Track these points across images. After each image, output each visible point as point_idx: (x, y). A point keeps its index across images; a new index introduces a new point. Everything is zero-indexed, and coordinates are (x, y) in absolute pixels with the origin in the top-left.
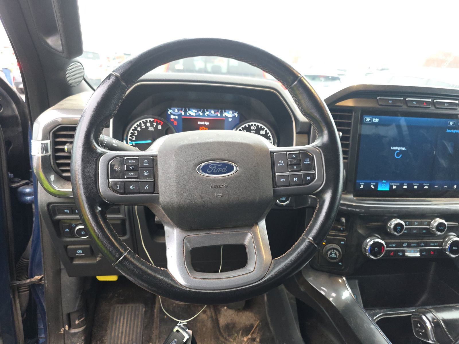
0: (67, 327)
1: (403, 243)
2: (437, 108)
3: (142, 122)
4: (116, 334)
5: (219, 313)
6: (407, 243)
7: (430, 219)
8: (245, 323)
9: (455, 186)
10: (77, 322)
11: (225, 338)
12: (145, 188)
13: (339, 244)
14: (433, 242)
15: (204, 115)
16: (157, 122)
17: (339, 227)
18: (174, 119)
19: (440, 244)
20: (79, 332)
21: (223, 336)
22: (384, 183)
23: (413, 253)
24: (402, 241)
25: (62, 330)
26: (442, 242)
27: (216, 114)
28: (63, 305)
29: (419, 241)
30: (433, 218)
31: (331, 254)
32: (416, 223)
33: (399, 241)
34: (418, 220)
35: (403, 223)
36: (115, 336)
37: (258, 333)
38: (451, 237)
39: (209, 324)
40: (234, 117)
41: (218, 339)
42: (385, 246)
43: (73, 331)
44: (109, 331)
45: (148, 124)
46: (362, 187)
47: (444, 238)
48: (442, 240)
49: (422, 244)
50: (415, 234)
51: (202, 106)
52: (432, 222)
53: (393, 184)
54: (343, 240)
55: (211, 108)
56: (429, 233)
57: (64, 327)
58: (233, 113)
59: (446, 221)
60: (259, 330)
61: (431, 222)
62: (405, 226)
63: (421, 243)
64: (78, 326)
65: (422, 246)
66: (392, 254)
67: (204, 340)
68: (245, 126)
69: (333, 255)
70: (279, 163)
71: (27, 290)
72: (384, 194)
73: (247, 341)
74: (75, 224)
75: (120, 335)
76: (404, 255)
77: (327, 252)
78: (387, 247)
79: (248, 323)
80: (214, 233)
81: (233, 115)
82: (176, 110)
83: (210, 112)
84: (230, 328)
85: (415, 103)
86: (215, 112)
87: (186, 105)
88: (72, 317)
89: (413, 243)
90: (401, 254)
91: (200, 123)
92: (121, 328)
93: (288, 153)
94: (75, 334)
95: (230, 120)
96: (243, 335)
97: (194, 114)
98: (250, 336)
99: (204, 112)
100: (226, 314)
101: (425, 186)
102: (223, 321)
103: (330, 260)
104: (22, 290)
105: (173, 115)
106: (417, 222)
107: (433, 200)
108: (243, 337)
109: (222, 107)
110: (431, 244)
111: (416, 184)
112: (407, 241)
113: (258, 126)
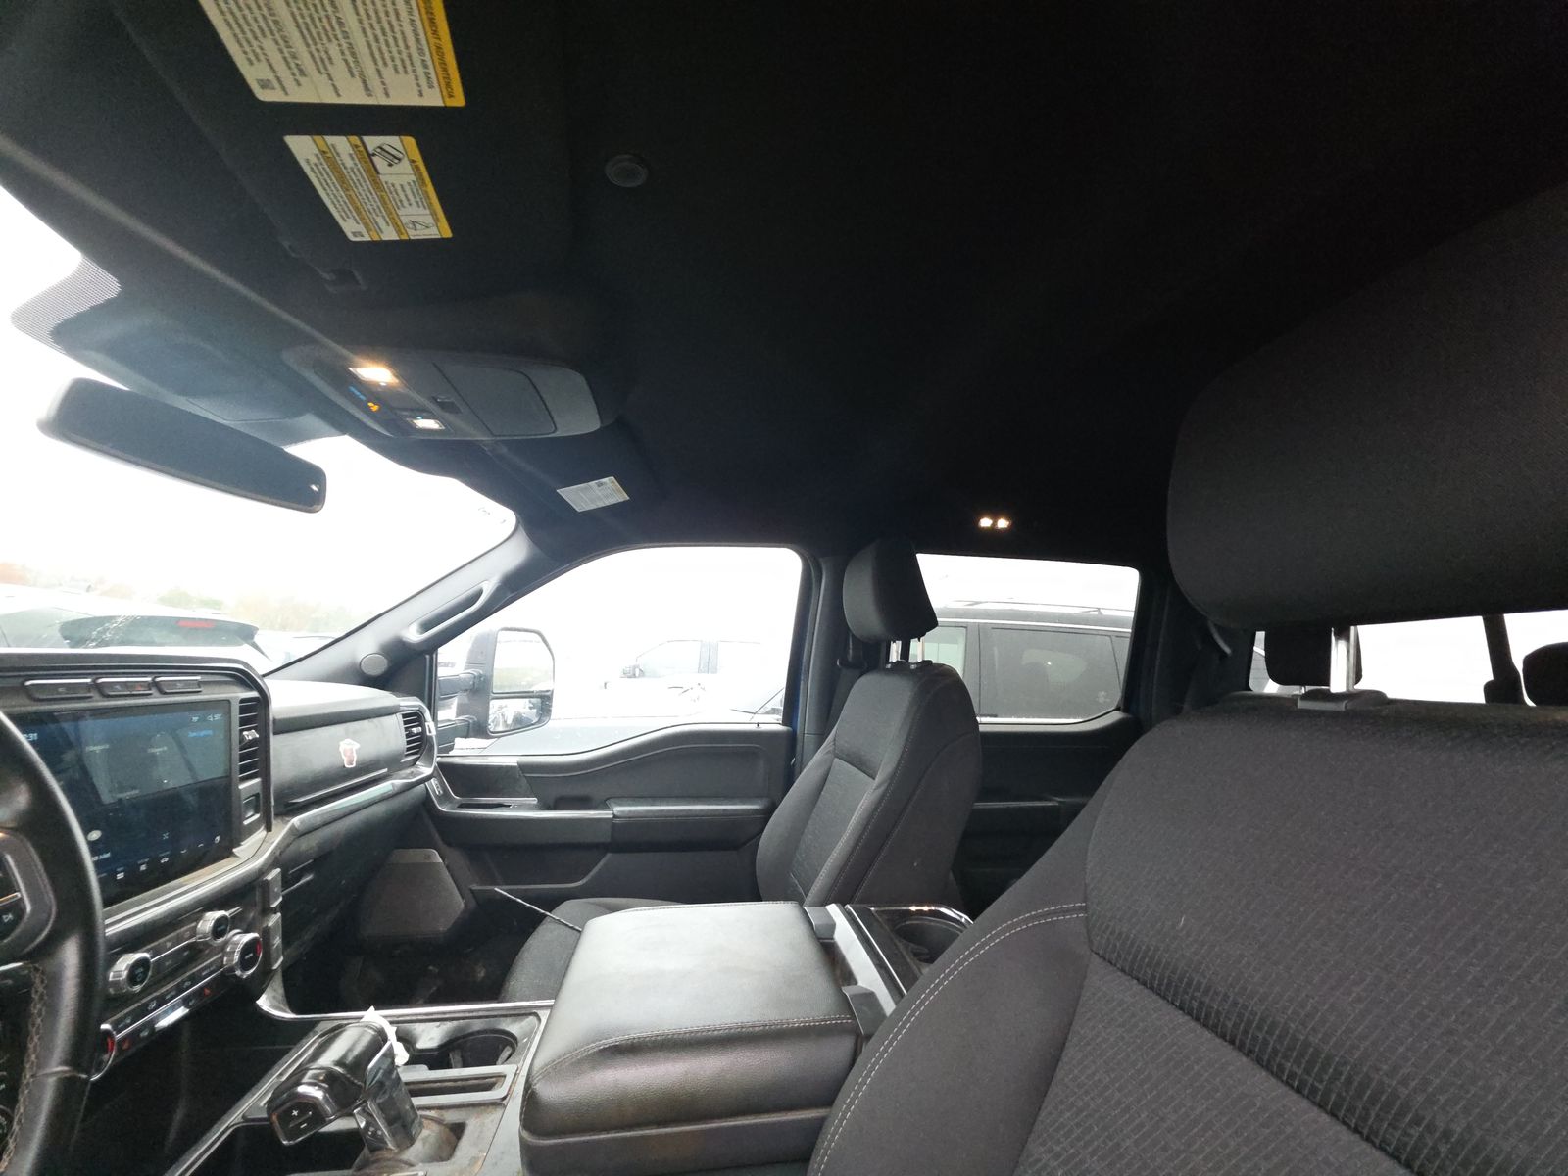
1: (149, 1002)
2: (165, 693)
6: (156, 998)
7: (192, 922)
9: (217, 838)
14: (205, 968)
19: (220, 964)
23: (171, 1016)
24: (147, 999)
26: (224, 958)
29: (179, 980)
30: (198, 918)
32: (169, 944)
33: (141, 1003)
34: (170, 936)
38: (235, 939)
42: (114, 1033)
48: (220, 955)
49: (187, 984)
52: (199, 926)
56: (198, 952)
59: (227, 911)
61: (196, 927)
62: (152, 961)
63: (183, 982)
65: (187, 988)
66: (129, 1044)
76: (153, 1030)
78: (117, 1034)
89: (168, 992)
90: (145, 1033)
101: (162, 858)
106: (169, 940)
110: (204, 974)
111: (142, 861)
112: (155, 994)
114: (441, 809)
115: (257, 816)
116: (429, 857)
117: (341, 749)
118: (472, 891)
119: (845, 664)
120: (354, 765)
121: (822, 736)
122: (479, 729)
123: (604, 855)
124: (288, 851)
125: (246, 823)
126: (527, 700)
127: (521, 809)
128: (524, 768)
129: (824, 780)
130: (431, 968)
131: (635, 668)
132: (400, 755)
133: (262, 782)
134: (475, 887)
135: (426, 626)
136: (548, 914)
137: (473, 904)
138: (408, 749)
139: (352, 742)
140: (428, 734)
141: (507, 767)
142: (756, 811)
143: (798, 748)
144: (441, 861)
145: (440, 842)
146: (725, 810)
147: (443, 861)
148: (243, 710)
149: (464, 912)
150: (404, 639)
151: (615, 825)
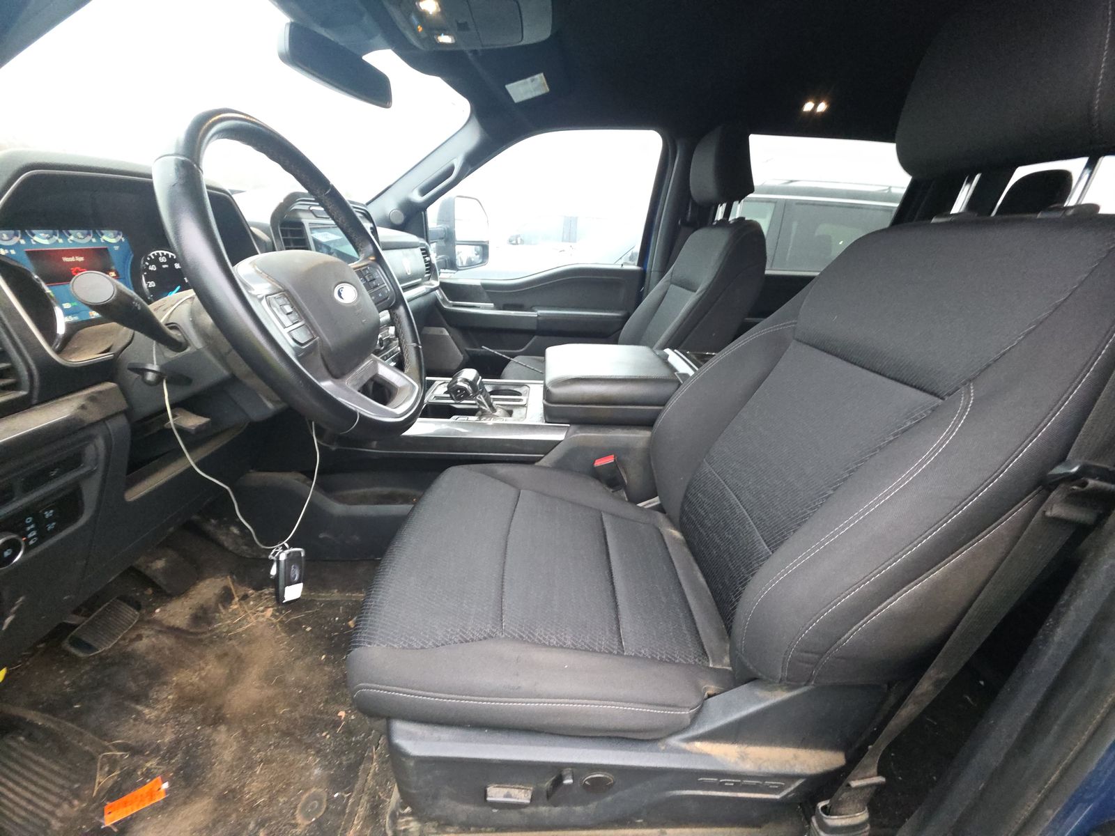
11: (209, 631)
15: (66, 243)
18: (11, 255)
27: (87, 239)
37: (243, 586)
40: (119, 244)
51: (54, 225)
55: (74, 227)
58: (115, 235)
60: (240, 583)
68: (150, 258)
73: (239, 605)
81: (118, 239)
82: (6, 237)
83: (76, 236)
84: (202, 616)
86: (84, 235)
91: (66, 259)
92: (17, 799)
95: (116, 248)
96: (226, 607)
97: (46, 242)
98: (237, 599)
99: (63, 236)
102: (181, 621)
105: (5, 247)
108: (230, 608)
113: (167, 255)
114: (445, 307)
116: (442, 332)
118: (466, 350)
119: (685, 224)
120: (410, 273)
121: (663, 272)
122: (451, 265)
123: (534, 336)
126: (474, 247)
127: (485, 309)
128: (485, 286)
129: (663, 297)
131: (517, 237)
132: (424, 272)
134: (468, 349)
135: (424, 191)
137: (467, 357)
138: (427, 269)
140: (432, 262)
141: (475, 286)
142: (618, 317)
143: (647, 280)
144: (447, 334)
145: (448, 327)
146: (601, 316)
147: (449, 334)
149: (464, 360)
150: (412, 200)
151: (541, 321)
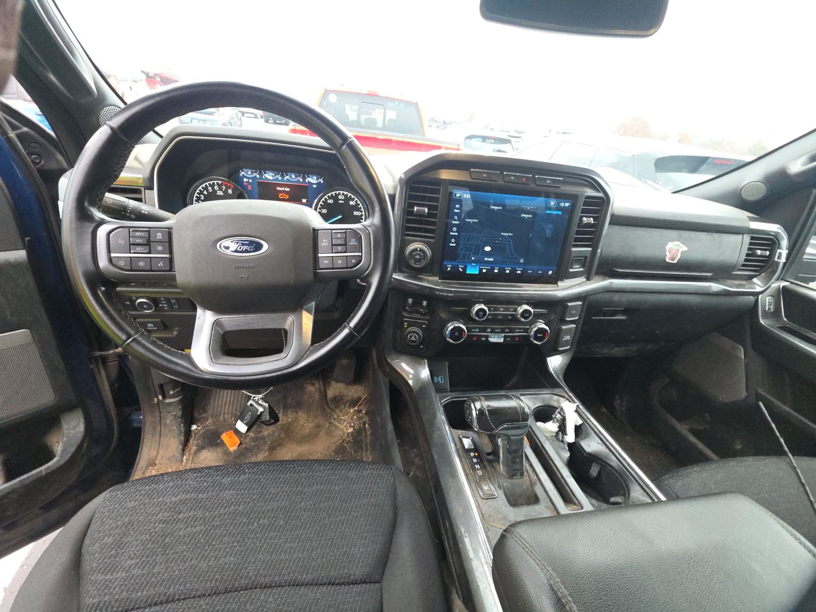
0: (160, 397)
1: (487, 328)
2: (538, 185)
3: (209, 184)
4: (220, 403)
5: (329, 385)
6: (491, 328)
7: (517, 305)
8: (353, 396)
9: (550, 272)
10: (171, 393)
11: (332, 410)
12: (159, 265)
13: (421, 328)
14: (518, 329)
15: (283, 180)
16: (226, 185)
17: (422, 310)
18: (248, 182)
19: (526, 330)
20: (174, 402)
21: (330, 408)
22: (473, 266)
23: (497, 339)
24: (486, 326)
25: (156, 400)
26: (528, 329)
27: (297, 179)
28: (153, 376)
29: (504, 327)
30: (520, 304)
31: (411, 337)
32: (502, 309)
33: (483, 326)
34: (504, 306)
35: (486, 309)
36: (218, 405)
37: (365, 405)
38: (538, 324)
39: (317, 396)
40: (318, 184)
41: (325, 410)
42: (466, 331)
43: (168, 401)
44: (212, 401)
45: (216, 187)
46: (449, 269)
47: (531, 325)
48: (528, 327)
49: (507, 330)
50: (500, 319)
51: (281, 169)
53: (483, 267)
54: (425, 324)
55: (292, 172)
56: (514, 319)
57: (157, 397)
58: (317, 179)
59: (533, 308)
60: (366, 403)
61: (518, 308)
62: (488, 312)
63: (506, 328)
64: (174, 396)
65: (507, 332)
66: (475, 339)
67: (310, 410)
68: (332, 195)
69: (413, 338)
70: (323, 242)
71: (117, 361)
72: (472, 277)
73: (353, 412)
74: (136, 297)
75: (223, 404)
76: (487, 340)
77: (407, 335)
78: (468, 332)
79: (356, 396)
80: (250, 317)
81: (318, 181)
82: (250, 173)
83: (291, 177)
84: (338, 401)
85: (513, 178)
86: (296, 177)
87: (261, 167)
88: (165, 387)
89: (497, 329)
90: (484, 339)
91: (278, 188)
93: (333, 231)
94: (170, 404)
95: (315, 186)
96: (350, 407)
97: (271, 178)
98: (356, 408)
99: (282, 176)
100: (335, 387)
101: (518, 270)
102: (330, 393)
103: (410, 343)
104: (110, 360)
105: (247, 178)
106: (502, 308)
107: (525, 286)
108: (350, 409)
109: (305, 171)
110: (516, 331)
111: (508, 268)
112: (492, 326)
113: (347, 195)
114: (762, 321)
115: (582, 269)
116: (736, 350)
117: (667, 248)
118: (757, 392)
120: (675, 262)
124: (591, 297)
125: (571, 270)
130: (707, 415)
132: (734, 267)
133: (592, 250)
134: (760, 391)
136: (790, 455)
137: (753, 401)
138: (743, 265)
139: (681, 245)
140: (776, 259)
144: (743, 357)
145: (749, 346)
147: (745, 359)
148: (585, 204)
150: (787, 170)
